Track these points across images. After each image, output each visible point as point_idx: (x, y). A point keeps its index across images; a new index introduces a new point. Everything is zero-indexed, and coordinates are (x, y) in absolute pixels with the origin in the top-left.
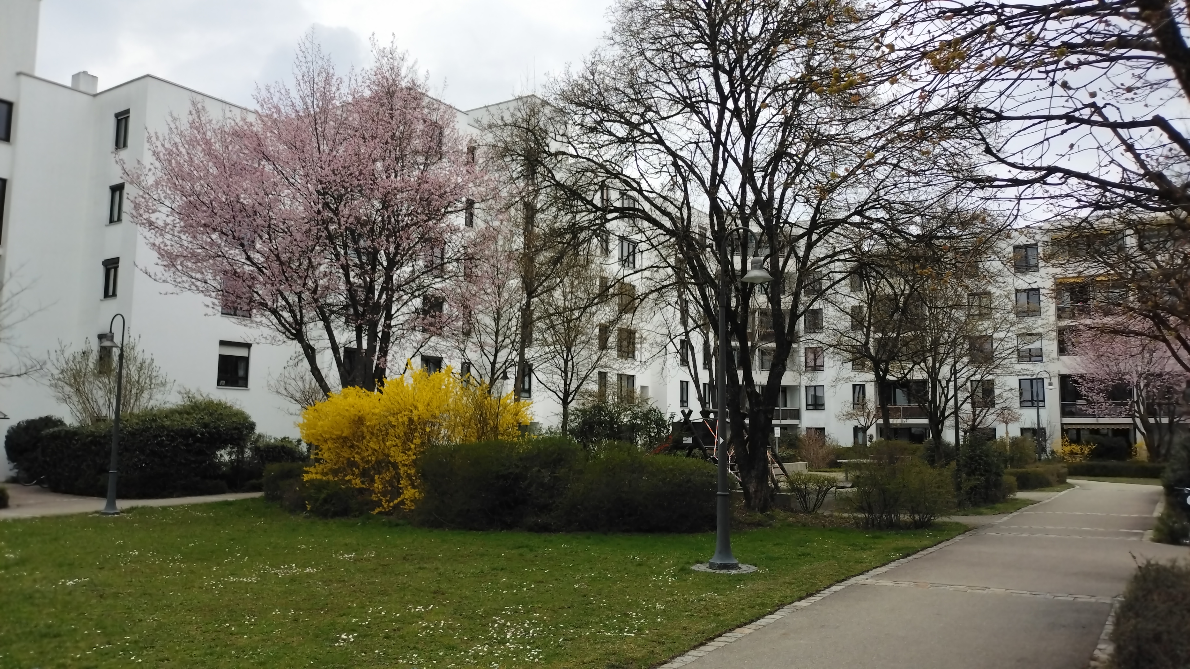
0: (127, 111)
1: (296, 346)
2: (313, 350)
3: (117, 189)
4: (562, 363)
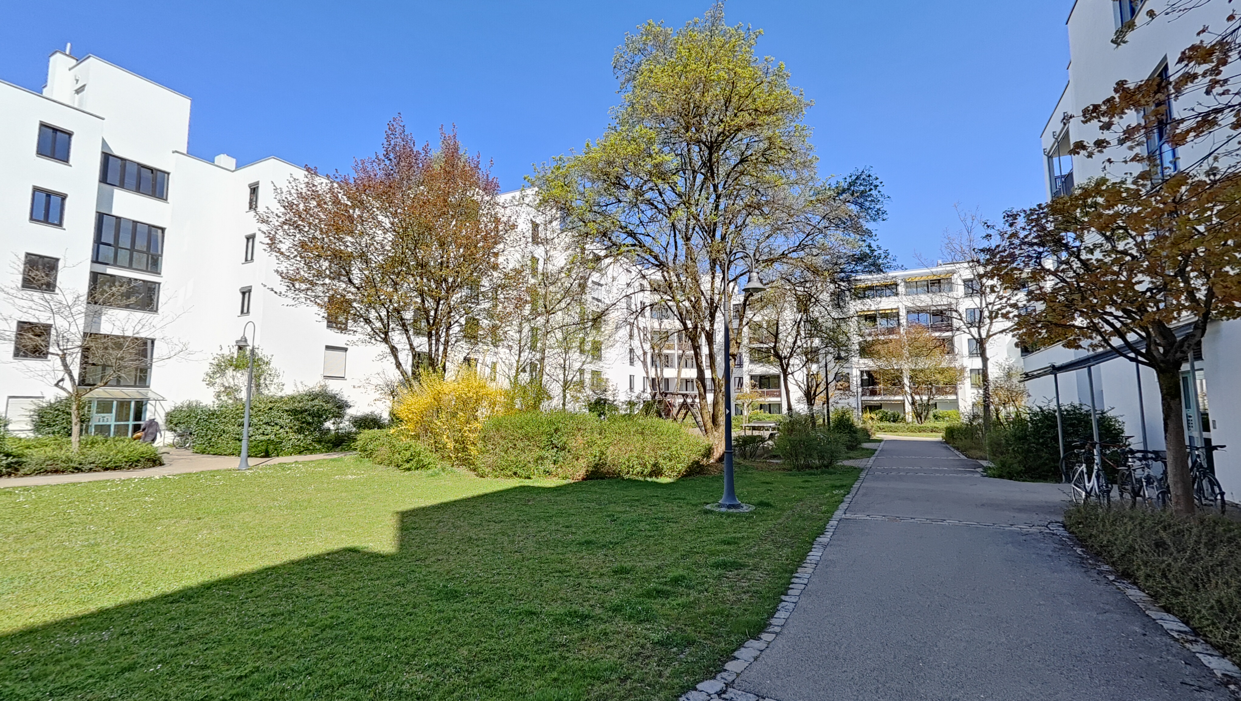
0: (258, 183)
1: (384, 348)
2: (396, 349)
3: (251, 238)
4: (562, 361)
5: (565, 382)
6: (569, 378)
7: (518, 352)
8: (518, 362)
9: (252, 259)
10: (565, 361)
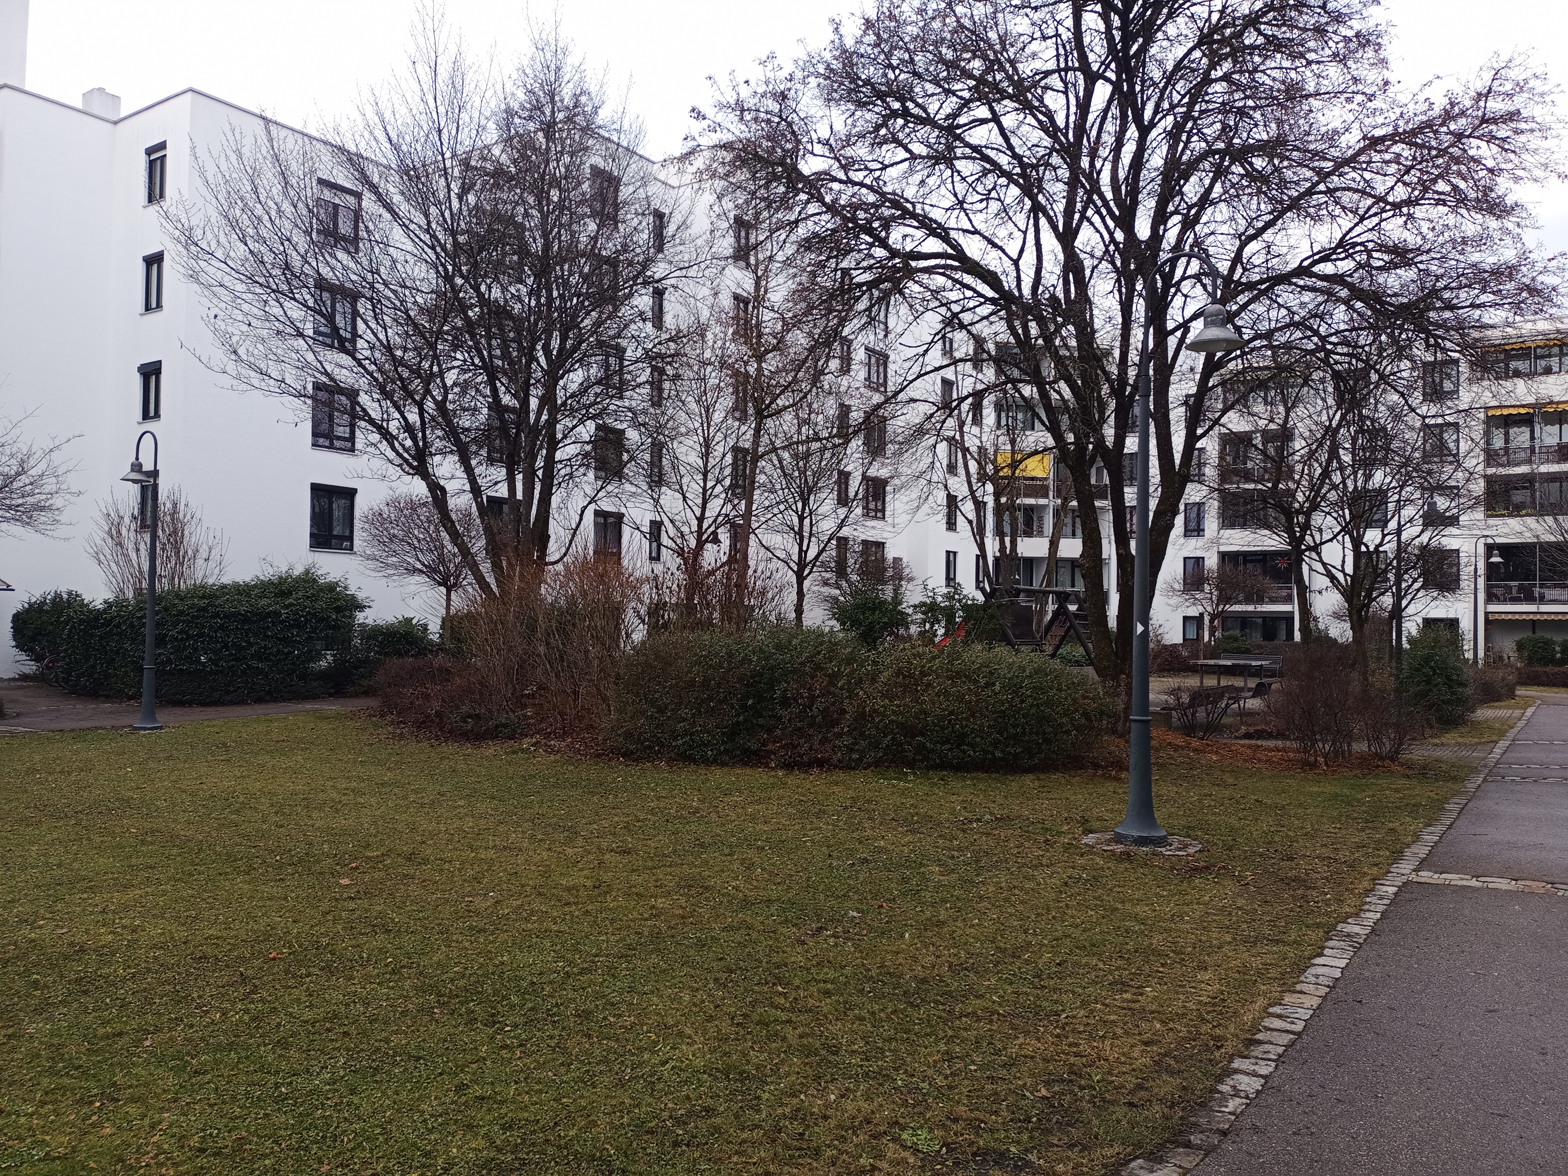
0: (163, 146)
2: (443, 490)
3: (154, 261)
4: (796, 520)
5: (802, 564)
6: (811, 554)
7: (699, 501)
8: (701, 519)
9: (159, 306)
10: (801, 519)
